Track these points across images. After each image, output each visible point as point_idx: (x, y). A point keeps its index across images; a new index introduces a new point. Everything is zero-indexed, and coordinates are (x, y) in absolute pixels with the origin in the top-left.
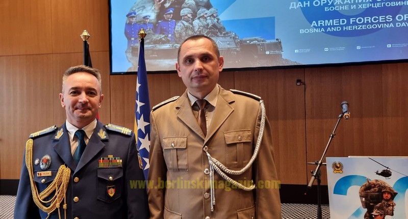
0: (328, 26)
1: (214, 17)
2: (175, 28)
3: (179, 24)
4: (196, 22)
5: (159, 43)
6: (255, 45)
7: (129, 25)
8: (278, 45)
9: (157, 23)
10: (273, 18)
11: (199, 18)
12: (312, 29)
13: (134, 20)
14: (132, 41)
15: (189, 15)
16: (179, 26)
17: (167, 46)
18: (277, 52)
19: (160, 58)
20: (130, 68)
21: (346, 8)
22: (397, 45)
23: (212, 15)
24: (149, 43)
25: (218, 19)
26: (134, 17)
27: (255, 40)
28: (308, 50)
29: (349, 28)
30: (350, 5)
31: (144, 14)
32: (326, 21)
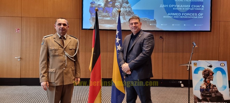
0: (174, 16)
1: (130, 8)
2: (112, 11)
3: (114, 9)
4: (122, 9)
5: (105, 17)
6: (146, 21)
7: (91, 7)
8: (155, 22)
9: (104, 8)
10: (153, 11)
11: (123, 8)
12: (168, 16)
13: (94, 6)
14: (93, 15)
15: (119, 6)
16: (115, 10)
17: (108, 19)
18: (154, 24)
19: (105, 24)
20: (91, 27)
21: (181, 9)
22: (198, 25)
23: (129, 7)
24: (100, 17)
25: (131, 9)
26: (94, 4)
27: (146, 19)
28: (166, 25)
29: (182, 17)
30: (182, 8)
31: (99, 4)
32: (174, 13)
